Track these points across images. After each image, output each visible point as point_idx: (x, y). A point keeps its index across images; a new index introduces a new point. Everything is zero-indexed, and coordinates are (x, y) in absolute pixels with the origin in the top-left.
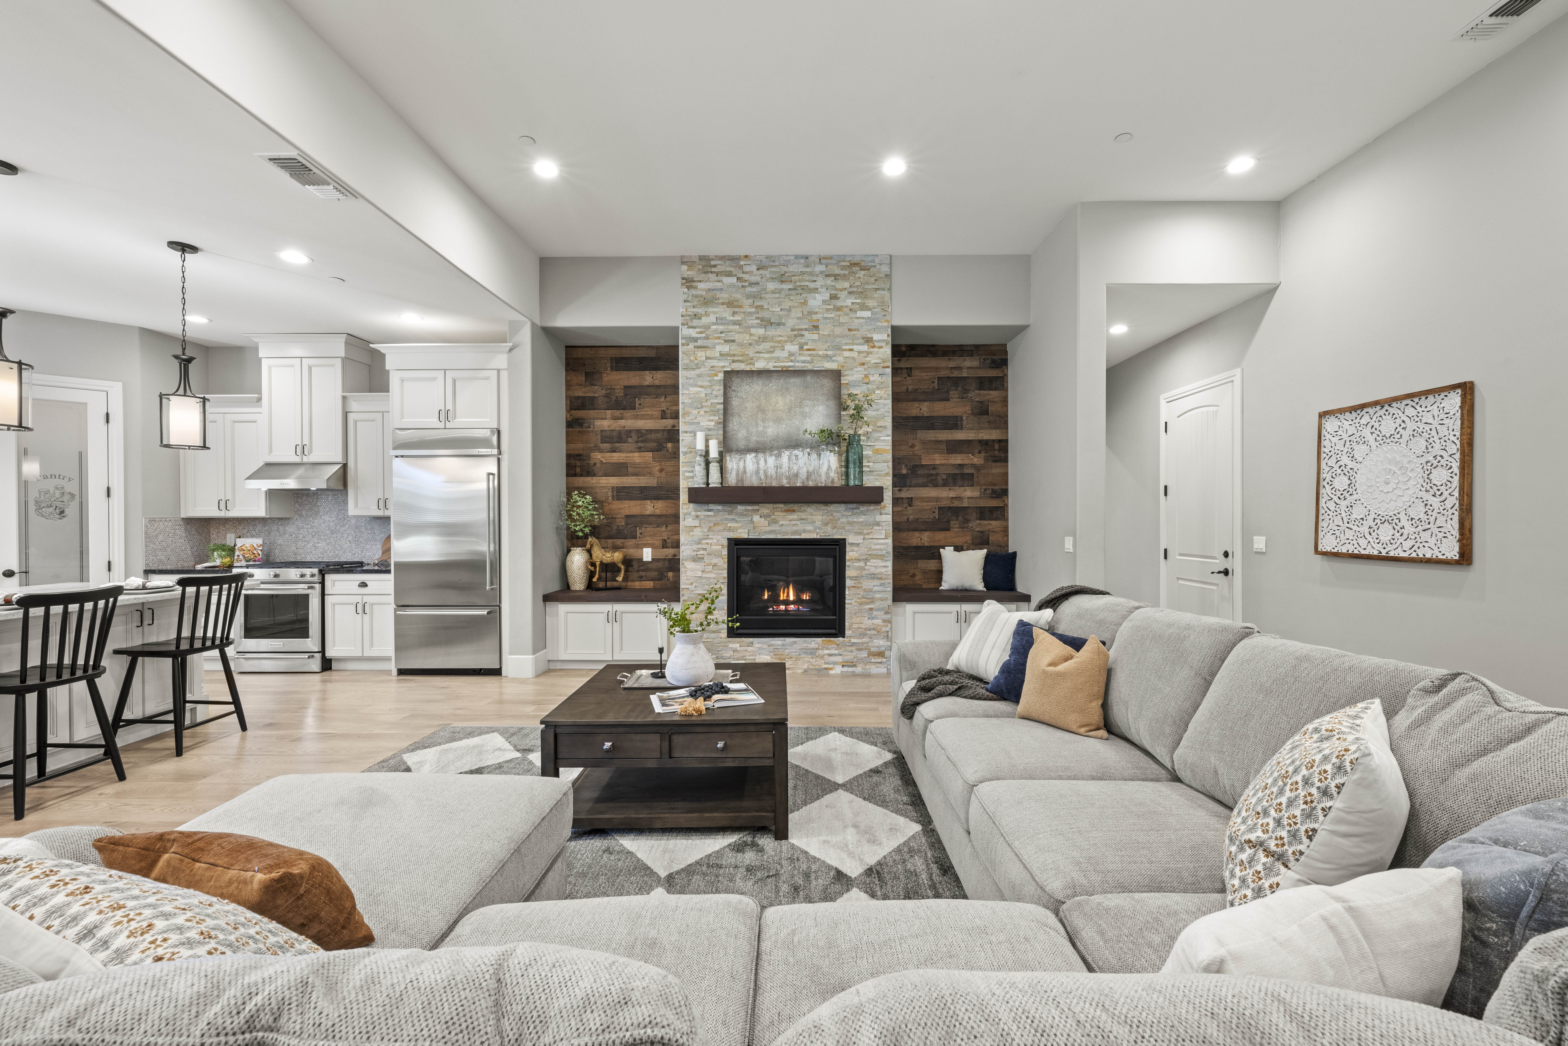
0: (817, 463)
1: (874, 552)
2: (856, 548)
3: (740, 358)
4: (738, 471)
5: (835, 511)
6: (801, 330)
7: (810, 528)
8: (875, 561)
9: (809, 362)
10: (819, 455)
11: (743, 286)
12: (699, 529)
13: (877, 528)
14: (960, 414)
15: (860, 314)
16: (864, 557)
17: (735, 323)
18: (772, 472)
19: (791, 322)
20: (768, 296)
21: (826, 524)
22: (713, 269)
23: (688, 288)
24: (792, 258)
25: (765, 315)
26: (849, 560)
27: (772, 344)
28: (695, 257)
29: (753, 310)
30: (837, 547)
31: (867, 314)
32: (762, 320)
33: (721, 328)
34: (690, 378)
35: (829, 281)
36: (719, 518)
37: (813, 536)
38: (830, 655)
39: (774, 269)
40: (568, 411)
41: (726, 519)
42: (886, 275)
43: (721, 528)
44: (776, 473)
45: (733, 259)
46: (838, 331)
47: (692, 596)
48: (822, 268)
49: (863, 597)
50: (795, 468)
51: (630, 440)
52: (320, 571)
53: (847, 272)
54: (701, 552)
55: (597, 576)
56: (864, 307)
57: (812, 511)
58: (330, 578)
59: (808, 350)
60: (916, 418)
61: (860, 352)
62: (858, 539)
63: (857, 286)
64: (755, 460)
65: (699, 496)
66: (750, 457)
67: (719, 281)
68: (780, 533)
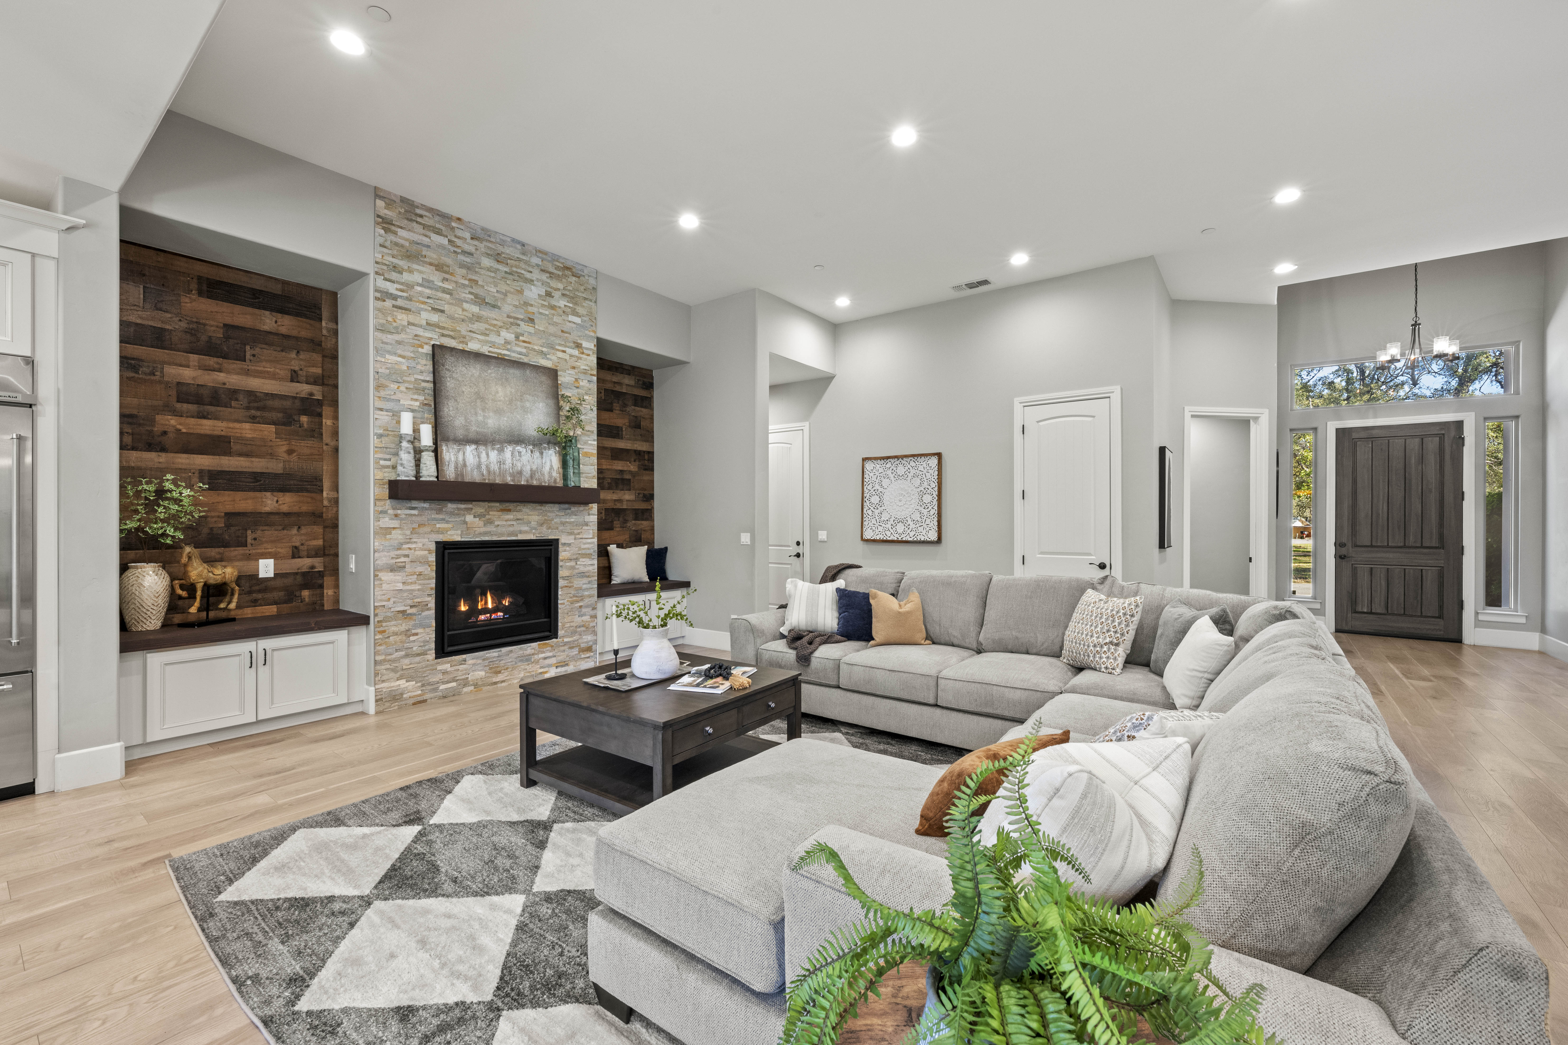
0: (539, 461)
1: (583, 552)
2: (567, 548)
3: (451, 333)
4: (456, 463)
5: (549, 511)
6: (517, 319)
7: (525, 528)
8: (583, 560)
9: (525, 355)
10: (542, 453)
11: (455, 252)
12: (399, 531)
13: (585, 528)
14: (621, 425)
15: (572, 318)
16: (574, 557)
17: (445, 291)
19: (507, 308)
20: (483, 272)
21: (542, 525)
22: (419, 219)
23: (387, 230)
24: (509, 240)
25: (480, 291)
26: (562, 561)
27: (487, 326)
28: (395, 195)
29: (467, 282)
30: (551, 548)
31: (578, 320)
32: (476, 296)
33: (428, 291)
35: (544, 277)
36: (423, 519)
37: (529, 537)
38: (545, 658)
39: (490, 245)
41: (434, 519)
42: (593, 288)
43: (427, 529)
45: (444, 216)
46: (552, 329)
47: (389, 614)
48: (538, 261)
49: (574, 596)
50: (519, 465)
51: (235, 404)
53: (560, 273)
54: (403, 559)
55: (196, 605)
56: (575, 313)
57: (527, 510)
59: (524, 342)
61: (571, 356)
62: (570, 539)
63: (569, 290)
65: (404, 491)
66: (470, 449)
67: (426, 236)
68: (496, 535)
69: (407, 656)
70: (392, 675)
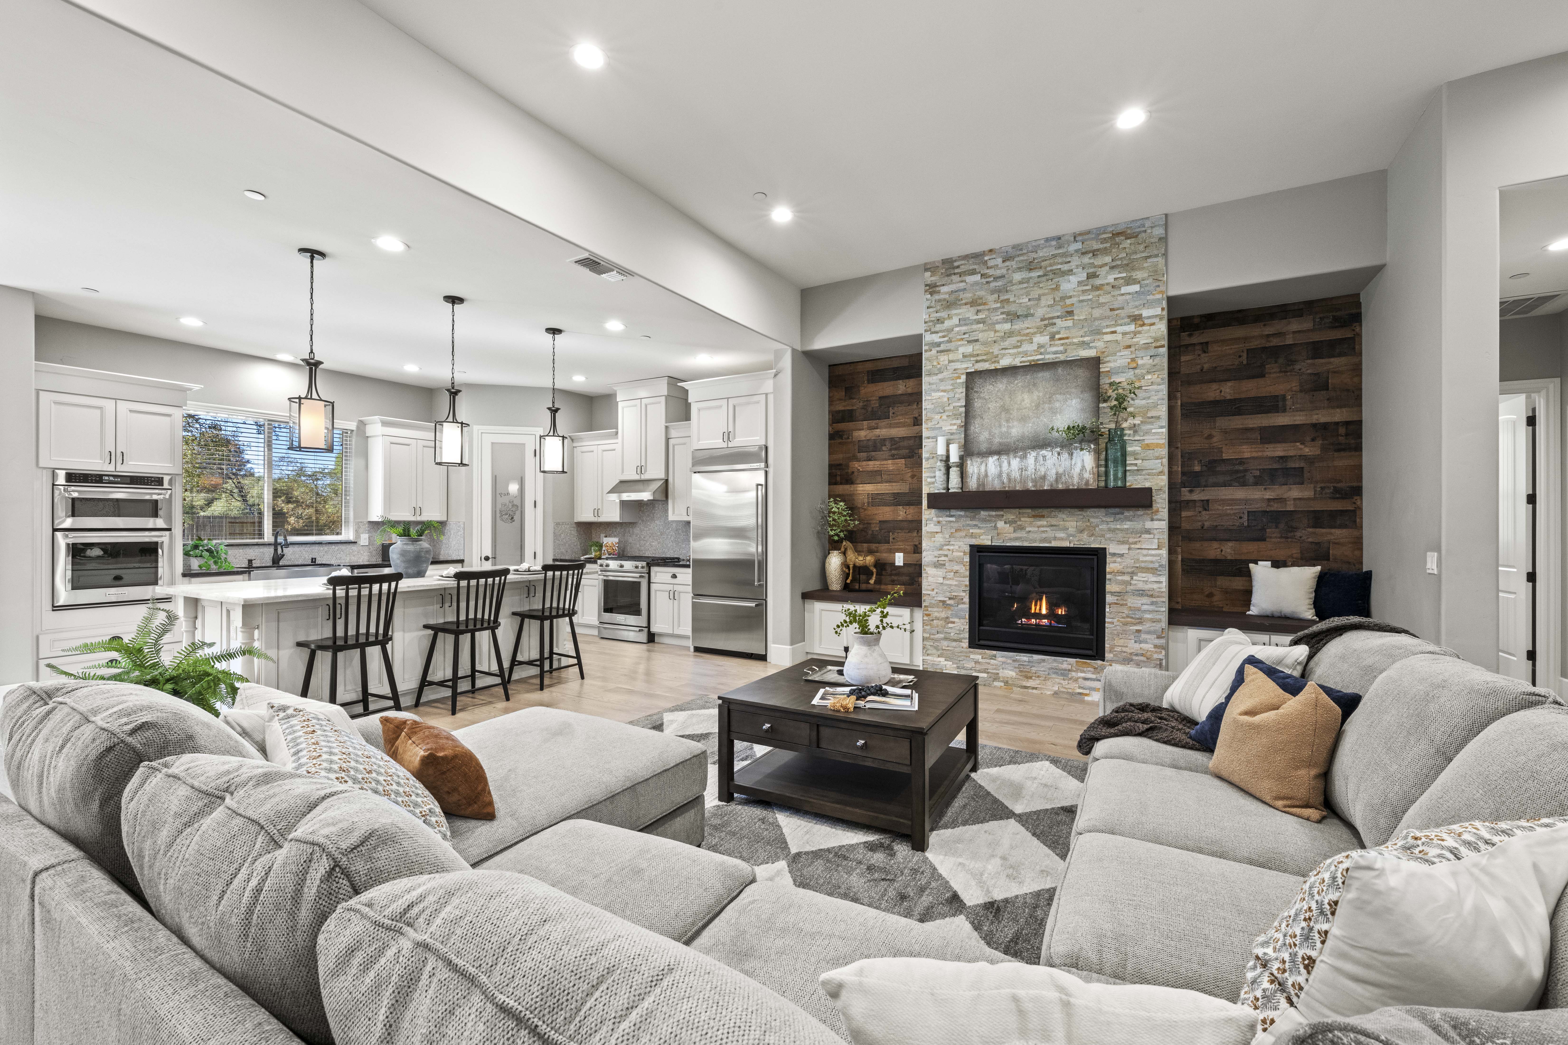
0: (1068, 463)
1: (1143, 565)
2: (1119, 560)
3: (984, 357)
4: (979, 474)
5: (1093, 517)
6: (1053, 318)
7: (1061, 535)
8: (1144, 575)
9: (1061, 352)
10: (1071, 454)
11: (987, 282)
12: (940, 535)
13: (1147, 536)
14: (1282, 393)
15: (1124, 290)
16: (1130, 570)
17: (978, 322)
18: (1016, 474)
19: (1040, 312)
20: (1015, 287)
21: (1082, 531)
22: (956, 271)
23: (931, 294)
24: (1042, 242)
25: (1012, 308)
26: (1110, 573)
27: (1019, 338)
28: (938, 262)
29: (999, 305)
30: (1095, 557)
31: (1135, 288)
32: (1008, 314)
33: (964, 329)
34: (933, 384)
35: (1086, 260)
36: (961, 524)
37: (1066, 544)
38: (1085, 679)
39: (1022, 258)
40: (830, 425)
41: (969, 525)
42: (1160, 239)
43: (963, 534)
44: (1021, 475)
45: (977, 257)
46: (1097, 313)
47: (933, 602)
48: (1078, 246)
49: (1128, 617)
50: (1043, 470)
51: (884, 448)
52: (648, 564)
53: (1108, 245)
54: (943, 558)
55: (850, 578)
56: (1129, 281)
57: (1064, 516)
58: (654, 569)
59: (1060, 339)
60: (1215, 403)
61: (1124, 334)
62: (1123, 549)
63: (1121, 259)
64: (997, 463)
65: (941, 502)
66: (992, 460)
67: (962, 282)
68: (1026, 541)
69: (946, 639)
70: (934, 651)
